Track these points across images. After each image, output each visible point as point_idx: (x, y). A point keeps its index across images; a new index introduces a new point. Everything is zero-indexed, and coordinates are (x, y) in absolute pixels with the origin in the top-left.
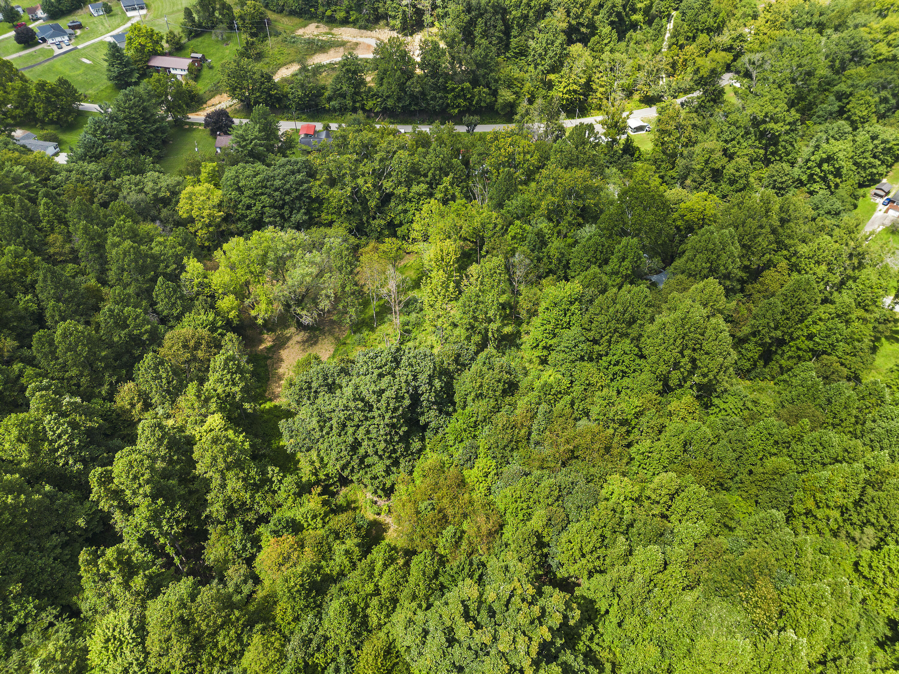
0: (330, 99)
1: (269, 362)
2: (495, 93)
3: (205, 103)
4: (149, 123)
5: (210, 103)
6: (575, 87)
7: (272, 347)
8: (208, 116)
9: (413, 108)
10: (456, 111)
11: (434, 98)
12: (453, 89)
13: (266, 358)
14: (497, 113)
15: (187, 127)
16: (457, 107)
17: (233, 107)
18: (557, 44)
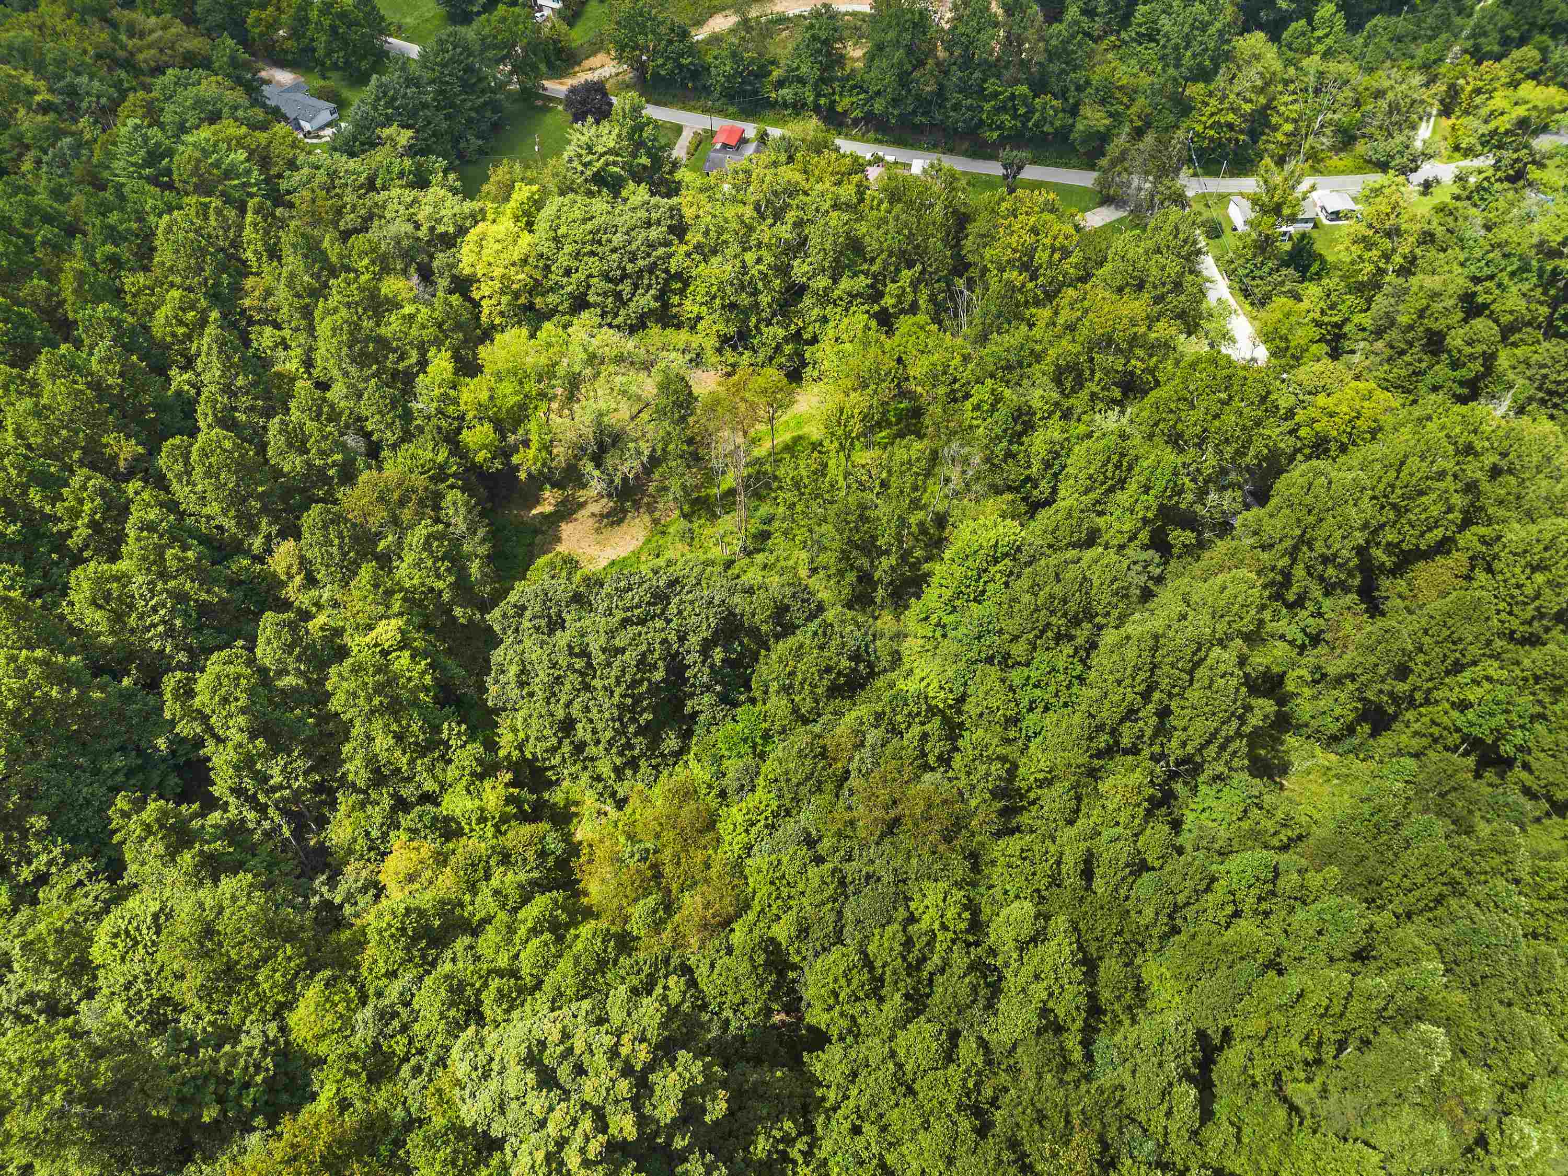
0: (780, 84)
1: (539, 539)
2: (1074, 111)
3: (579, 64)
4: (473, 92)
5: (587, 64)
6: (1231, 117)
7: (551, 514)
8: (573, 90)
9: (919, 119)
10: (995, 135)
11: (956, 107)
12: (996, 95)
13: (536, 532)
14: (1074, 149)
15: (540, 103)
16: (999, 128)
17: (620, 78)
18: (1212, 30)
